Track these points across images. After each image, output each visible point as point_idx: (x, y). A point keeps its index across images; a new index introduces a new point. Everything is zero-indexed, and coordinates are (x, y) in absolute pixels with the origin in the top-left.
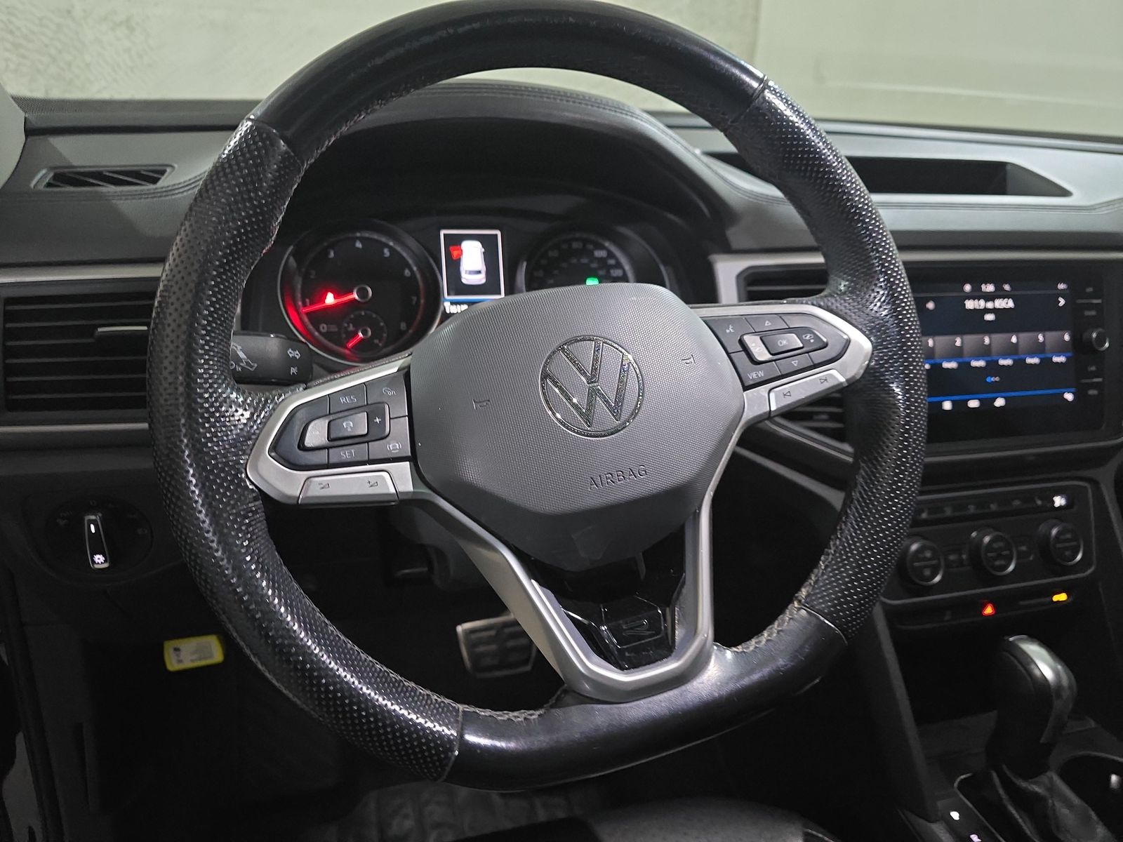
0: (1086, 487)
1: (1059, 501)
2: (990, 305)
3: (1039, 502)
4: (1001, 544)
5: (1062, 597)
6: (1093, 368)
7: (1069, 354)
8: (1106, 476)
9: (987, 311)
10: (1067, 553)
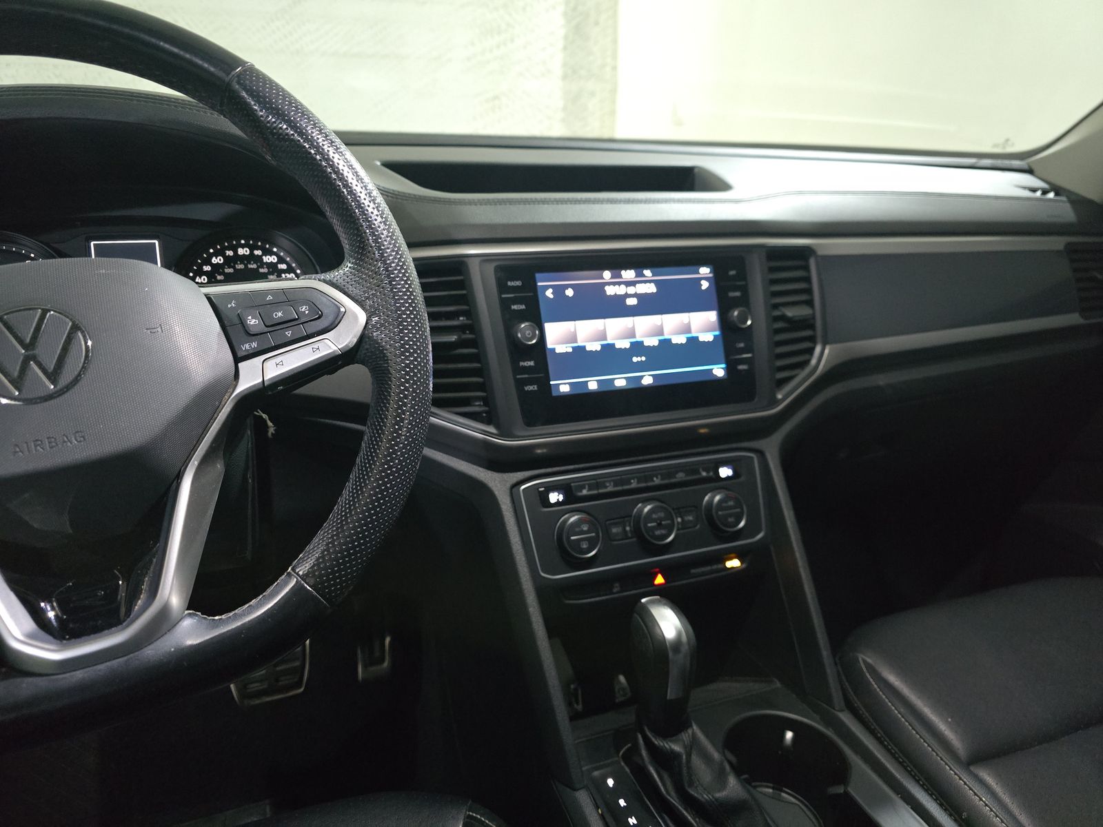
0: (752, 458)
1: (725, 472)
2: (631, 290)
3: (704, 474)
4: (662, 515)
5: (734, 563)
6: (742, 345)
7: (717, 333)
8: (771, 446)
9: (627, 296)
10: (731, 520)
